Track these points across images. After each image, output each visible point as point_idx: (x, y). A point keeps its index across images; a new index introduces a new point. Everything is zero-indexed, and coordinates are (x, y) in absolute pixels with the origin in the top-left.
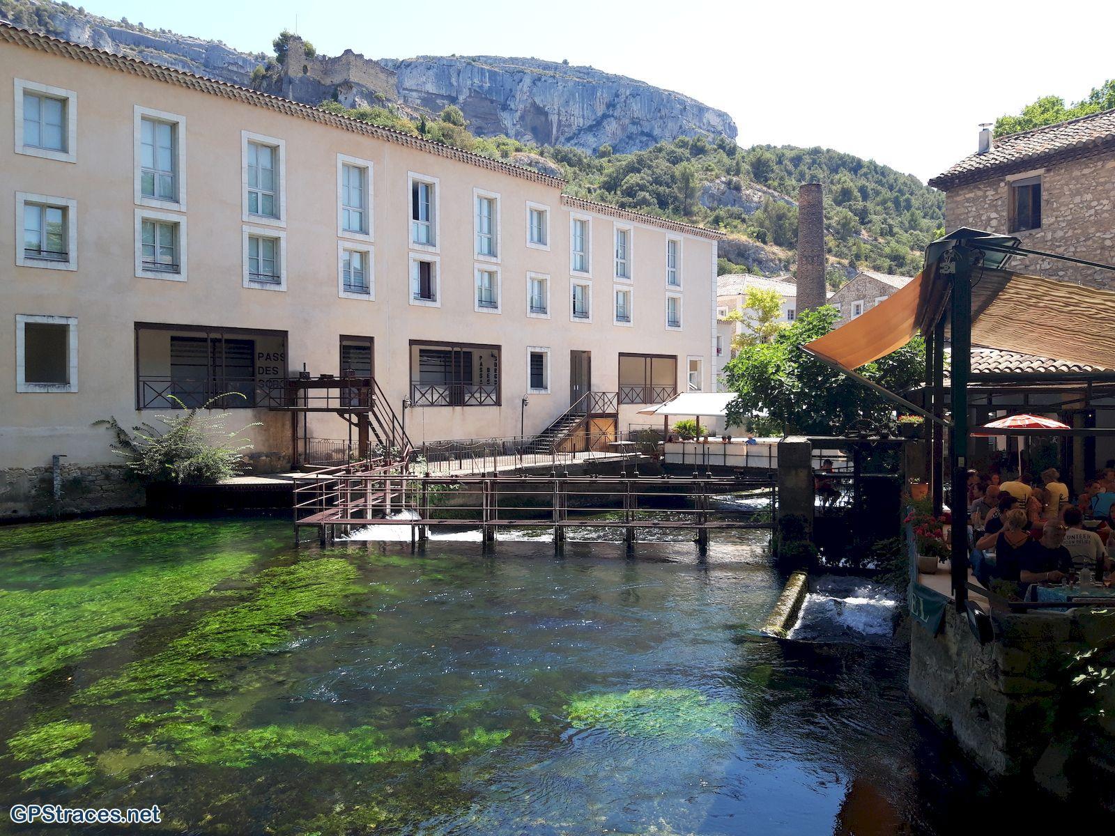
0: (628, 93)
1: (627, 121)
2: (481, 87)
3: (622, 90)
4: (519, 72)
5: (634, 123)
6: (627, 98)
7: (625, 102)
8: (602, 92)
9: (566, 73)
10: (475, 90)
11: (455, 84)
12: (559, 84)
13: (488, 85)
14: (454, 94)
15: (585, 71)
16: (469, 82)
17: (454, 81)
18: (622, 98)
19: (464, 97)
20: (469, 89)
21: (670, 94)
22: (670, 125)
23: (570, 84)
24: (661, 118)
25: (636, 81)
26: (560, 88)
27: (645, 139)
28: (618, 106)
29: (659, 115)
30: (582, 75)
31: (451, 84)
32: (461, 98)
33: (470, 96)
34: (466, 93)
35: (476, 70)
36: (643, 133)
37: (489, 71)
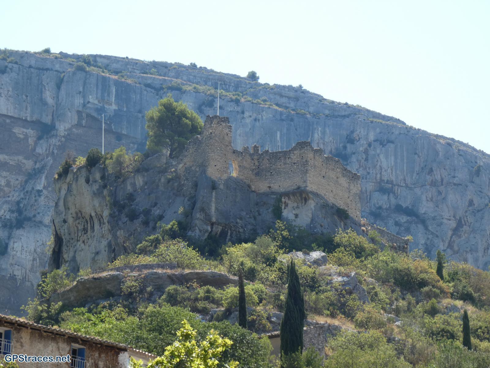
0: (372, 137)
1: (370, 186)
2: (100, 110)
3: (360, 132)
4: (172, 88)
5: (382, 190)
6: (370, 145)
7: (366, 152)
8: (324, 133)
9: (255, 96)
10: (89, 116)
11: (50, 101)
12: (247, 114)
13: (114, 107)
14: (47, 119)
15: (292, 94)
16: (78, 101)
17: (48, 97)
18: (361, 146)
19: (68, 126)
20: (79, 113)
21: (450, 143)
22: (451, 197)
23: (266, 116)
24: (433, 184)
25: (384, 117)
26: (248, 121)
27: (403, 219)
28: (354, 159)
29: (429, 178)
30: (284, 100)
31: (45, 103)
32: (62, 128)
33: (79, 125)
34: (71, 119)
35: (93, 80)
36: (399, 209)
37: (116, 83)
